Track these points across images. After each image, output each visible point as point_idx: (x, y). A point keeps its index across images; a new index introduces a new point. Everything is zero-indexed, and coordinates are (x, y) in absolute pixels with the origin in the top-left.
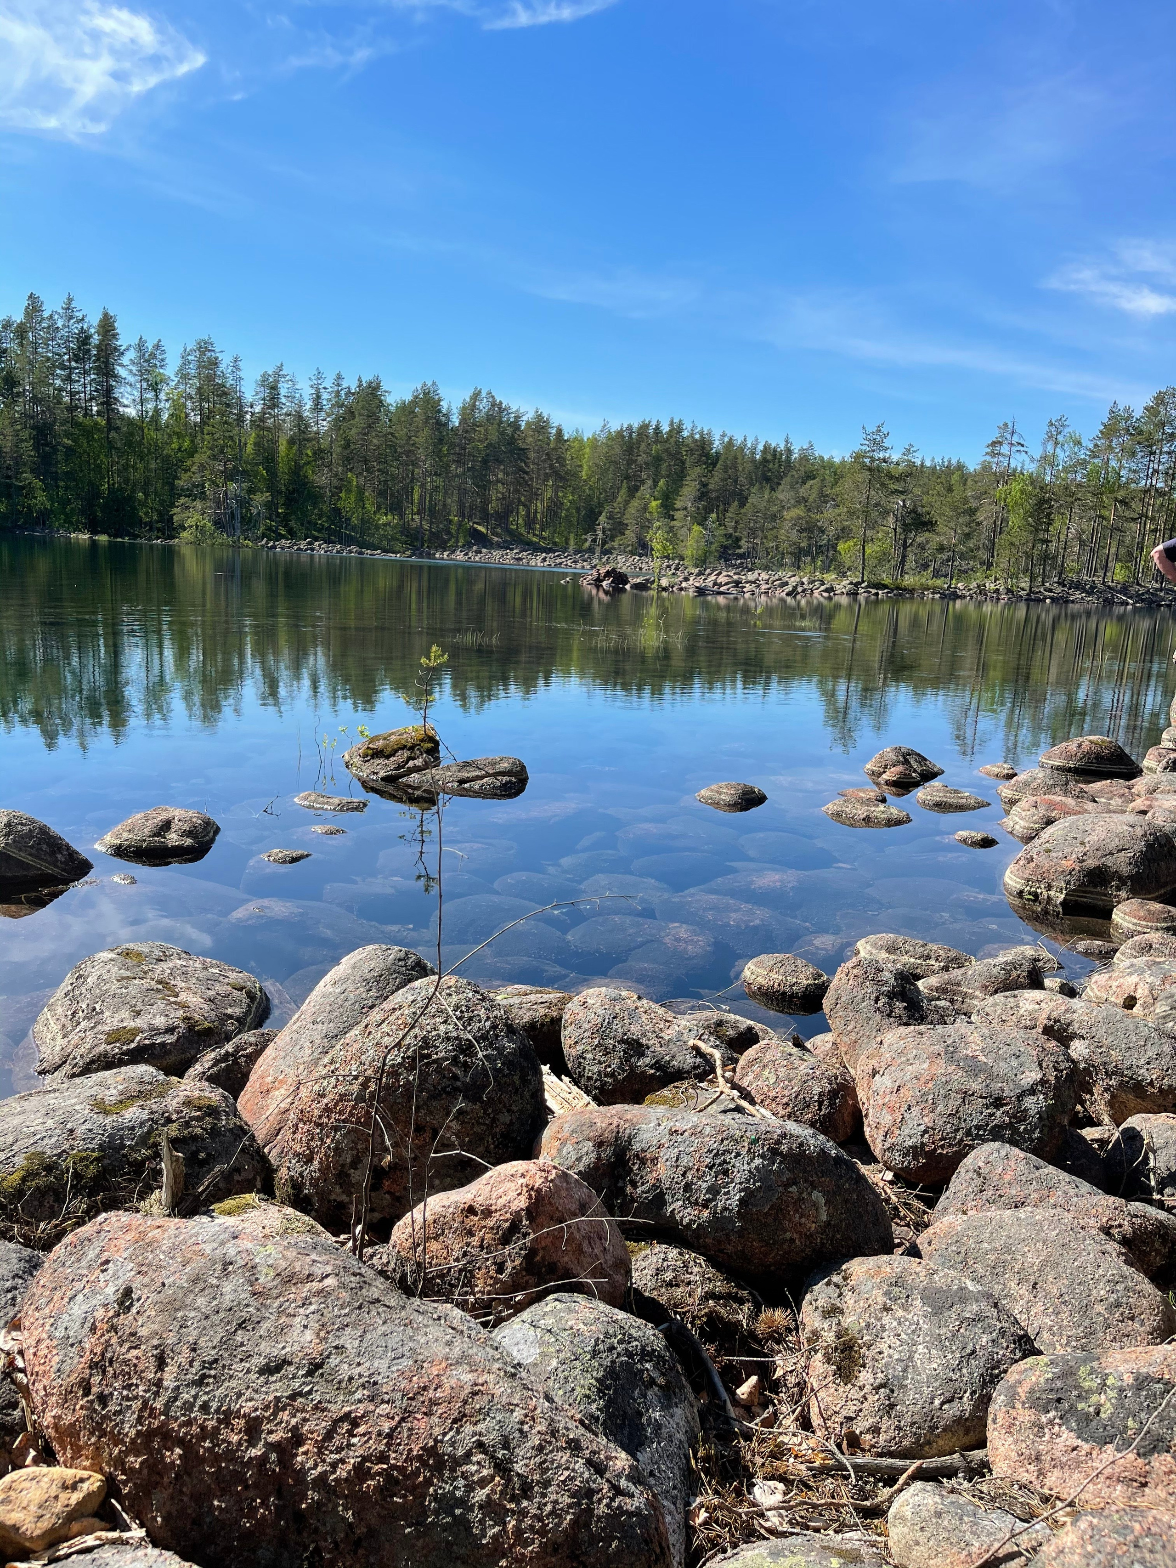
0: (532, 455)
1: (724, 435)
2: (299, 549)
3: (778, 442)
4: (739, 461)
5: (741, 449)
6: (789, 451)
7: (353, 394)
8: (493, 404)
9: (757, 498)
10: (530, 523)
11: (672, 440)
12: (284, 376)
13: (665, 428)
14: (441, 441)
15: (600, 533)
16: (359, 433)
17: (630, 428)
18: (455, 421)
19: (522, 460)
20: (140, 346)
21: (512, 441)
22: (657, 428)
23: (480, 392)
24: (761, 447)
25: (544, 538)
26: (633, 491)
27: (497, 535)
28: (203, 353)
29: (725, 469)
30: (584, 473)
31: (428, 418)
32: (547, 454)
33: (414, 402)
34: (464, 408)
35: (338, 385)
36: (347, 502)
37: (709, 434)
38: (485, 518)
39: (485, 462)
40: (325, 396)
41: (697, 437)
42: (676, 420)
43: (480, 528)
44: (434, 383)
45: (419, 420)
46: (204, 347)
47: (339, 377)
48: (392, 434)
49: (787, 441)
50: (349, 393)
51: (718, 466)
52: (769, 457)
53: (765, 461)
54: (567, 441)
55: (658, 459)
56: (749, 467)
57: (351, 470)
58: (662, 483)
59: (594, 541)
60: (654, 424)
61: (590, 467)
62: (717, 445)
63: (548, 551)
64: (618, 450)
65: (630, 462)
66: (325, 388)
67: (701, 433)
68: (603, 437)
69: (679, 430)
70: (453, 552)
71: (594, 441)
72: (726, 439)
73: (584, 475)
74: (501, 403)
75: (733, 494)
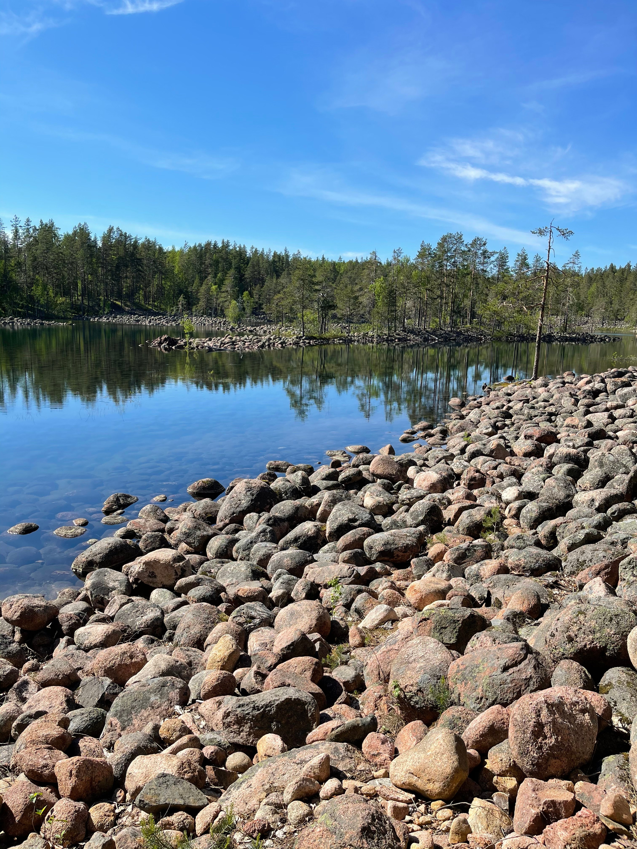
0: (145, 262)
1: (252, 248)
2: (5, 322)
3: (280, 251)
4: (261, 262)
5: (262, 254)
6: (287, 256)
7: (38, 230)
8: (121, 235)
9: (270, 283)
10: (146, 298)
11: (224, 251)
13: (220, 245)
14: (91, 256)
15: (180, 306)
16: (42, 253)
17: (200, 245)
18: (100, 244)
19: (139, 265)
21: (133, 254)
22: (215, 245)
23: (113, 228)
24: (272, 254)
25: (155, 306)
26: (202, 280)
27: (128, 306)
29: (253, 266)
30: (176, 270)
31: (83, 243)
32: (154, 261)
33: (75, 233)
34: (104, 237)
35: (28, 225)
36: (37, 291)
37: (244, 247)
38: (120, 297)
39: (118, 267)
40: (21, 231)
41: (238, 249)
42: (225, 241)
43: (117, 303)
44: (85, 224)
45: (78, 244)
47: (28, 221)
48: (61, 253)
49: (286, 251)
50: (35, 229)
51: (249, 265)
52: (276, 260)
53: (274, 261)
54: (165, 253)
55: (217, 262)
56: (266, 265)
57: (38, 274)
58: (219, 275)
59: (178, 310)
60: (213, 243)
61: (179, 267)
62: (249, 253)
63: (155, 314)
64: (193, 258)
65: (202, 264)
66: (21, 226)
67: (240, 247)
68: (186, 250)
69: (228, 246)
70: (101, 317)
71: (181, 252)
72: (254, 250)
73: (176, 272)
74: (126, 233)
75: (259, 279)
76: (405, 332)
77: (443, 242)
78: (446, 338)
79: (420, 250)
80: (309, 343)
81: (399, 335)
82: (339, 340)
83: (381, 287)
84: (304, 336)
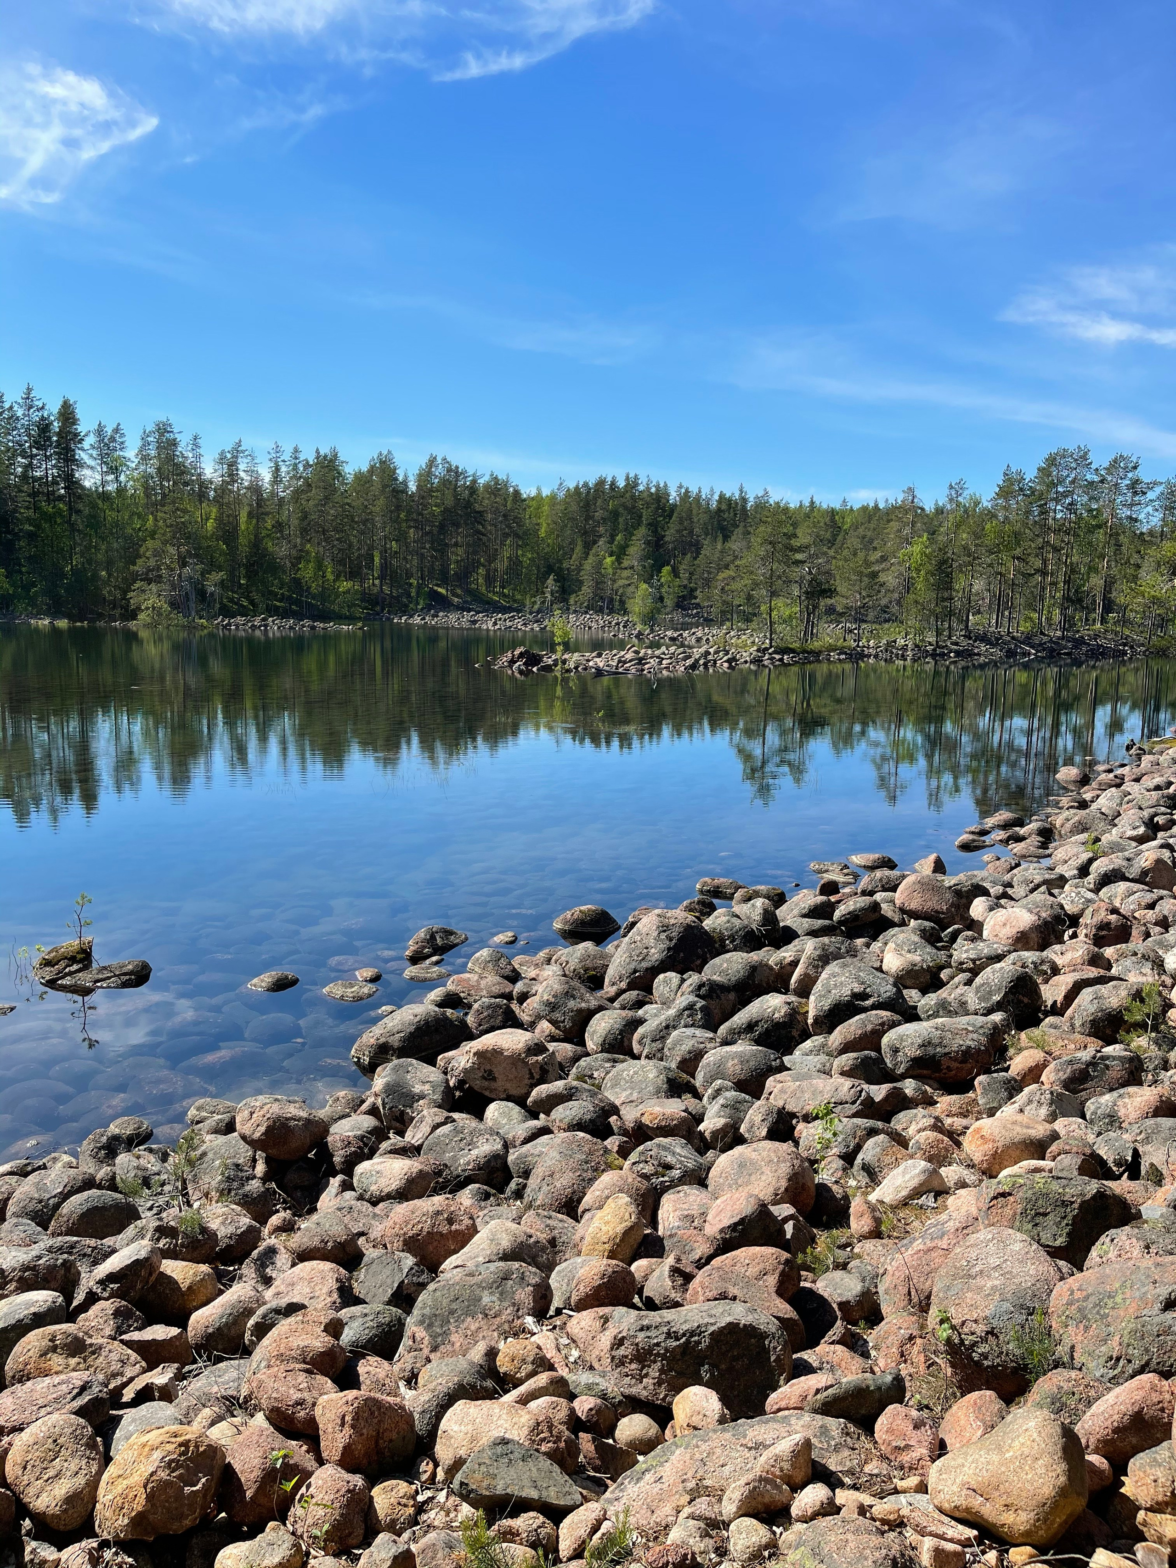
0: (489, 516)
1: (681, 487)
2: (253, 626)
3: (731, 491)
4: (694, 512)
5: (698, 498)
6: (744, 500)
7: (311, 466)
8: (449, 470)
9: (711, 550)
10: (490, 580)
11: (628, 495)
12: (243, 452)
13: (621, 483)
14: (398, 508)
15: (548, 595)
16: (316, 505)
17: (586, 485)
18: (413, 487)
19: (479, 523)
20: (100, 431)
21: (468, 504)
22: (613, 483)
23: (435, 458)
24: (716, 497)
25: (505, 595)
26: (588, 546)
27: (458, 596)
28: (162, 435)
29: (681, 521)
30: (543, 530)
31: (385, 486)
32: (504, 515)
33: (372, 469)
34: (420, 475)
35: (296, 458)
36: (307, 572)
37: (666, 485)
38: (444, 580)
39: (442, 527)
40: (284, 469)
41: (653, 490)
42: (632, 475)
43: (440, 590)
44: (389, 452)
45: (376, 488)
46: (163, 429)
47: (296, 450)
48: (348, 504)
49: (741, 491)
50: (307, 465)
51: (673, 518)
52: (724, 507)
53: (719, 510)
54: (525, 500)
55: (615, 514)
56: (704, 518)
57: (309, 541)
58: (618, 538)
59: (543, 602)
60: (609, 479)
61: (548, 524)
62: (673, 496)
63: (504, 610)
64: (574, 507)
65: (588, 518)
66: (284, 461)
67: (657, 487)
68: (561, 495)
69: (636, 484)
70: (411, 616)
71: (553, 497)
72: (683, 491)
73: (542, 533)
74: (457, 467)
75: (691, 544)
76: (970, 638)
77: (1049, 466)
78: (1052, 650)
79: (1001, 483)
80: (781, 660)
81: (956, 644)
82: (839, 654)
83: (923, 553)
84: (771, 647)
